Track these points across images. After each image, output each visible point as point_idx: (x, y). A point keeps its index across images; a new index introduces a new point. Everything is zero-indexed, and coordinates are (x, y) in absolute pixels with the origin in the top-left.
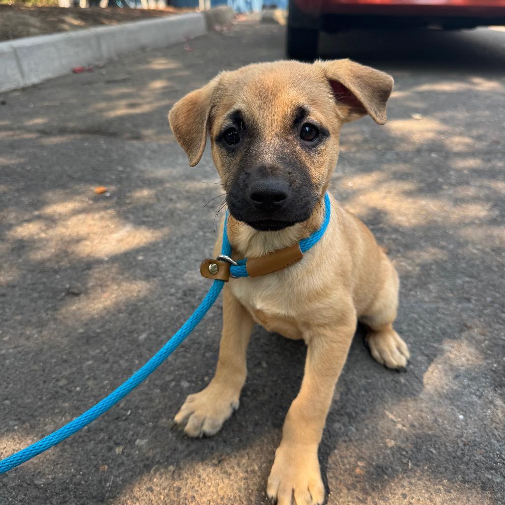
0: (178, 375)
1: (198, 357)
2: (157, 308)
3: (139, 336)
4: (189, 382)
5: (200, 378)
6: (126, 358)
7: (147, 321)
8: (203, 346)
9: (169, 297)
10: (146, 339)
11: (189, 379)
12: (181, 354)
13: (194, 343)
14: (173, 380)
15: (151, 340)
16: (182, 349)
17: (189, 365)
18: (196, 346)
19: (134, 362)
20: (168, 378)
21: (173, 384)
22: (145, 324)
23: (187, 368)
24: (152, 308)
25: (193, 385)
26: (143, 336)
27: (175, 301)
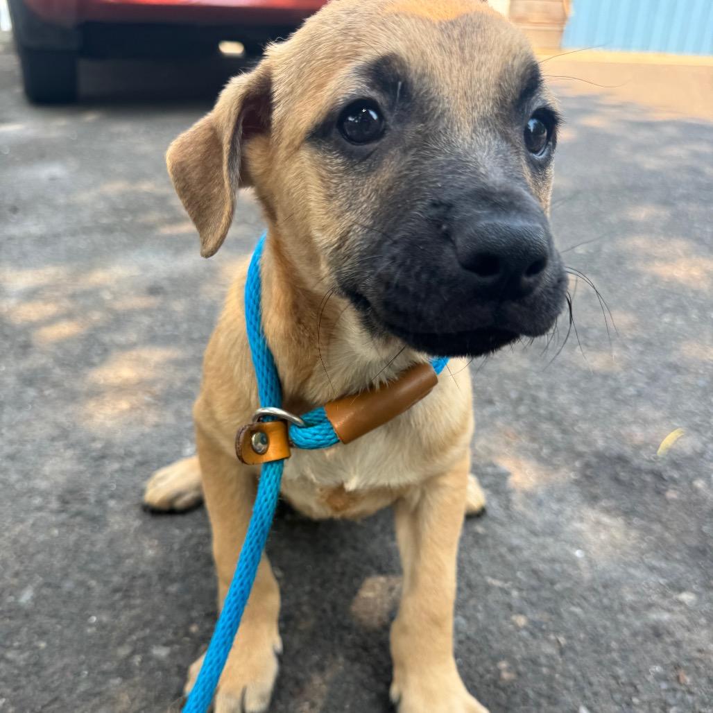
0: (138, 640)
1: (157, 599)
2: (23, 540)
3: (17, 598)
4: (166, 645)
5: (181, 632)
6: (16, 644)
7: (17, 567)
8: (155, 578)
9: (39, 514)
10: (36, 600)
11: (164, 640)
12: (122, 603)
13: (134, 578)
14: (134, 653)
15: (45, 598)
16: (118, 596)
17: (148, 616)
18: (140, 582)
19: (37, 648)
20: (123, 651)
21: (137, 659)
22: (17, 574)
23: (147, 624)
24: (15, 542)
25: (177, 647)
26: (26, 597)
27: (53, 519)
